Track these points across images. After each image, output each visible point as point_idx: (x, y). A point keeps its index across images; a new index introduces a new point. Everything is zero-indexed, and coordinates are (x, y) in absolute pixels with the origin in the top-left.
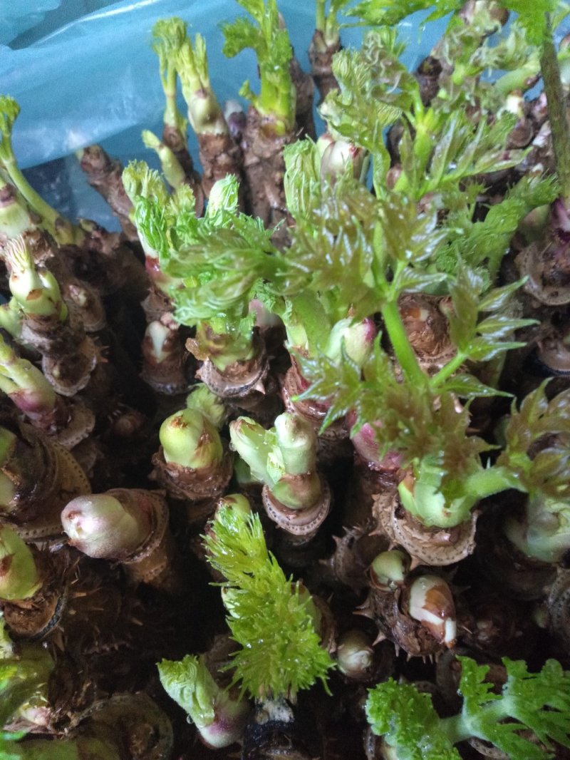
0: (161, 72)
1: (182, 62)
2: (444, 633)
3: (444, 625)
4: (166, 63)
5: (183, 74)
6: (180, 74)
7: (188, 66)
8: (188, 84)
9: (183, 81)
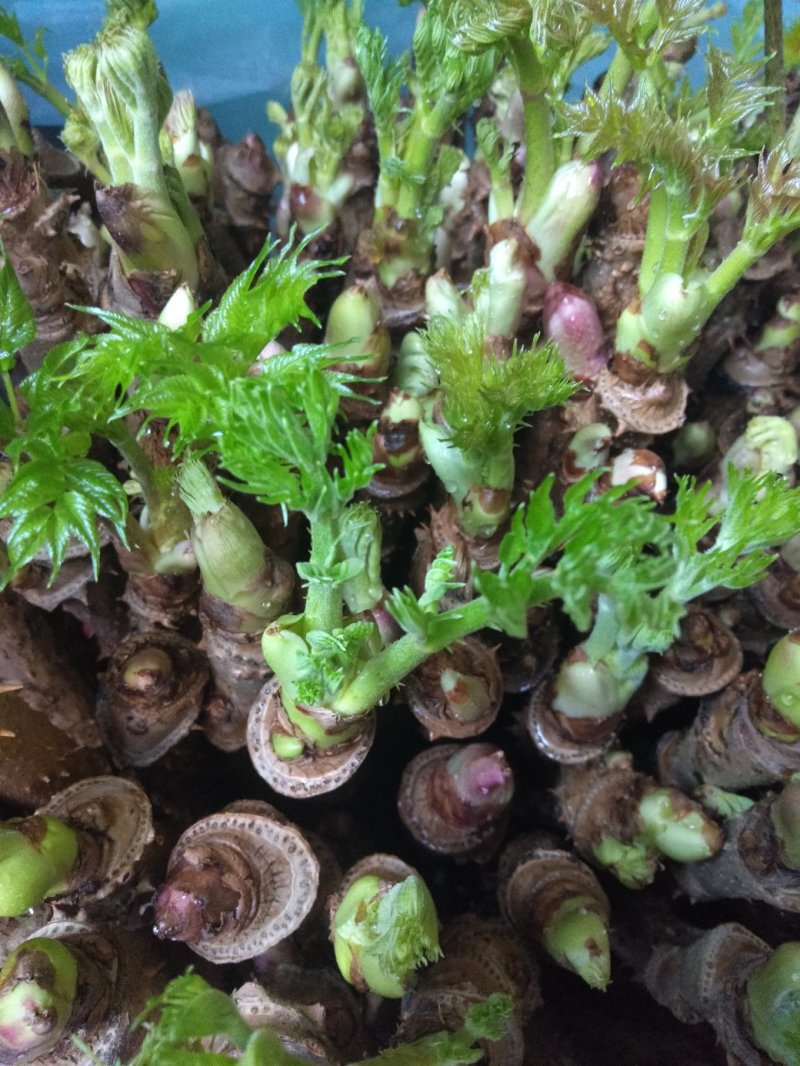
0: (304, 33)
1: (334, 22)
2: (654, 482)
3: (654, 475)
4: (313, 22)
5: (331, 37)
6: (328, 35)
7: (340, 27)
8: (336, 49)
9: (330, 45)
